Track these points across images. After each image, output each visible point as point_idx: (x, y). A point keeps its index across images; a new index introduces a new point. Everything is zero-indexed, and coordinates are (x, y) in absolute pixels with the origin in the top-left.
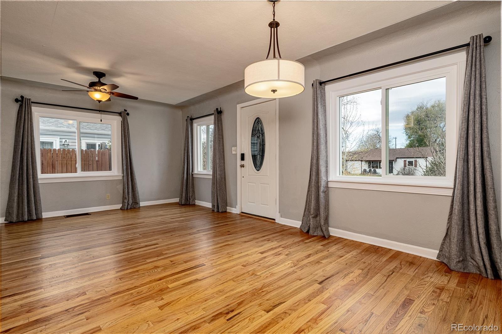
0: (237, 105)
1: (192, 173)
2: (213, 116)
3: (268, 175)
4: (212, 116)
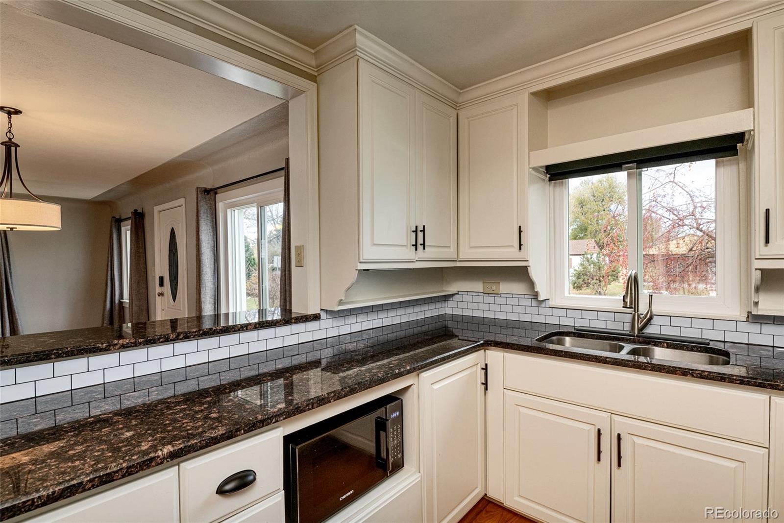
0: (155, 207)
1: (121, 300)
2: (130, 221)
3: (182, 309)
4: (128, 221)
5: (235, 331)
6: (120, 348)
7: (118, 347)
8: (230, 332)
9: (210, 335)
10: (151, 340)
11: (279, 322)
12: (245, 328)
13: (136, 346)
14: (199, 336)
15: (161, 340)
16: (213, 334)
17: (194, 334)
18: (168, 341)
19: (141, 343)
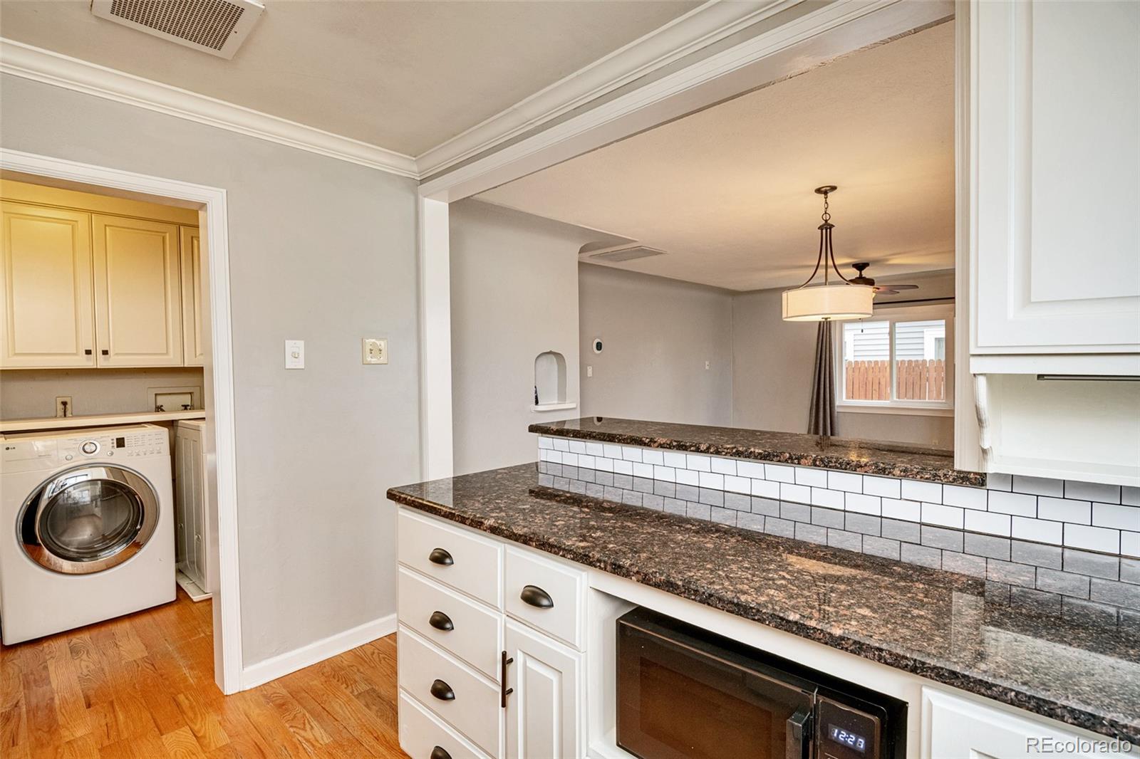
5: (779, 461)
6: (658, 447)
7: (656, 445)
8: (772, 460)
9: (746, 457)
10: (683, 445)
11: (861, 467)
12: (796, 461)
13: (670, 448)
14: (731, 455)
15: (692, 448)
16: (749, 457)
17: (726, 450)
18: (698, 452)
19: (674, 446)
